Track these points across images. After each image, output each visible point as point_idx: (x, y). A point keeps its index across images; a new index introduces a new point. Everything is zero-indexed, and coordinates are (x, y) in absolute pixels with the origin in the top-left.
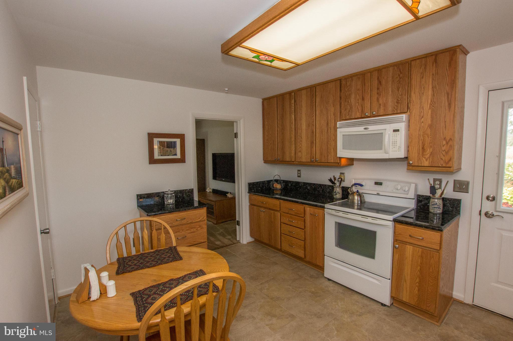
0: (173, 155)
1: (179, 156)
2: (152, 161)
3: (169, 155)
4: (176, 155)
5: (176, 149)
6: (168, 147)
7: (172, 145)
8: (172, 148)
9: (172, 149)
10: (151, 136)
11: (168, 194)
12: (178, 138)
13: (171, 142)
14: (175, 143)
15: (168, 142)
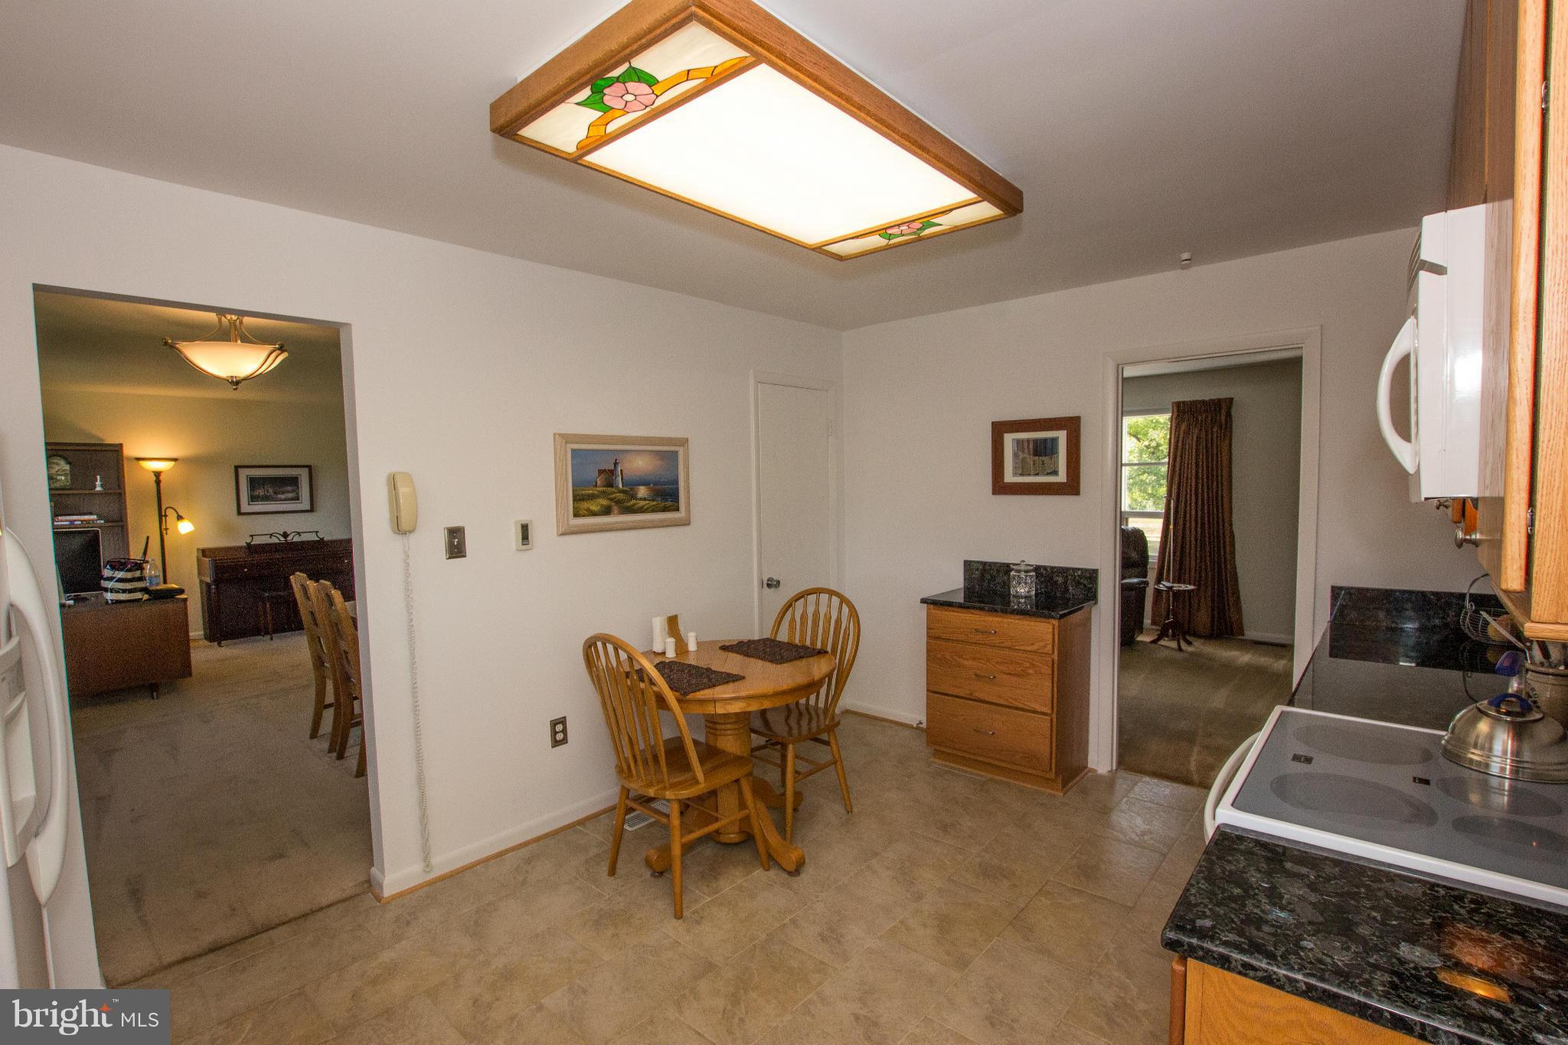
0: (1048, 474)
1: (1062, 477)
2: (1000, 487)
3: (1037, 474)
4: (1055, 473)
5: (1058, 457)
6: (1036, 453)
7: (1044, 449)
8: (1046, 456)
9: (1046, 459)
10: (999, 429)
11: (1019, 571)
12: (1059, 428)
13: (1045, 440)
14: (1054, 441)
15: (1036, 441)
